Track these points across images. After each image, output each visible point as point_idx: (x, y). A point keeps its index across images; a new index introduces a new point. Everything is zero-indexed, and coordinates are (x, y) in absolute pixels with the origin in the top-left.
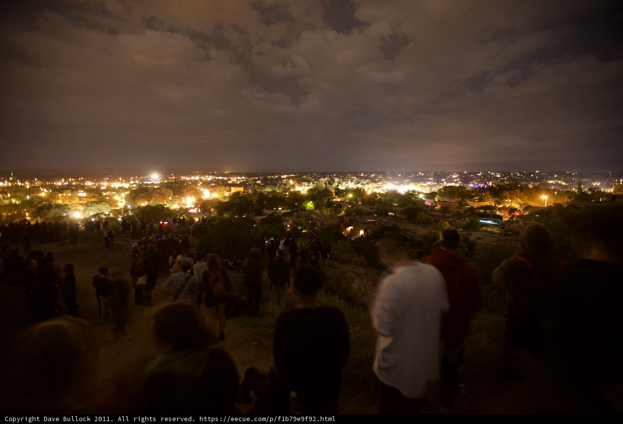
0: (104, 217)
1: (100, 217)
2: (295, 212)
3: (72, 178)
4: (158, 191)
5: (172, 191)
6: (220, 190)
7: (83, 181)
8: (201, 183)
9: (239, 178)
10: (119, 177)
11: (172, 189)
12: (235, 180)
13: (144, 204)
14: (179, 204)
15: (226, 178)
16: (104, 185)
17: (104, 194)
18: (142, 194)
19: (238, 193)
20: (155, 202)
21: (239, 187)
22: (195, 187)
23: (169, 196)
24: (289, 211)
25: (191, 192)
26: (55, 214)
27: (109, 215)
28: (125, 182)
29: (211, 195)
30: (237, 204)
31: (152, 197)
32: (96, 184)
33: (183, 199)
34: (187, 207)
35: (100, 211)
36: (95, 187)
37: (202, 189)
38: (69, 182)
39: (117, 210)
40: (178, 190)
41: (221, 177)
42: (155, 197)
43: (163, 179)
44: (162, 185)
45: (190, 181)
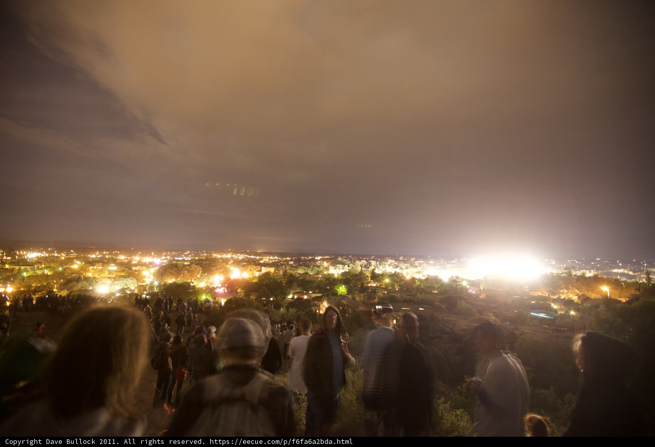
0: (129, 292)
1: (125, 292)
3: (106, 251)
4: (187, 267)
5: (201, 268)
6: (251, 270)
7: (117, 255)
8: (232, 261)
9: (271, 258)
10: (152, 252)
11: (201, 266)
12: (267, 260)
13: (171, 280)
14: (206, 282)
15: (258, 258)
16: (136, 259)
17: (134, 268)
18: (172, 272)
19: (268, 274)
20: (182, 279)
21: (270, 267)
22: (225, 265)
23: (198, 273)
24: (320, 295)
25: (221, 270)
26: (82, 287)
27: (134, 290)
28: (157, 257)
29: (241, 274)
31: (180, 274)
32: (129, 258)
33: (211, 277)
34: (213, 286)
36: (126, 261)
37: (232, 268)
38: (104, 255)
39: (143, 286)
40: (207, 267)
41: (254, 255)
42: (183, 274)
43: (194, 256)
44: (192, 262)
45: (221, 258)
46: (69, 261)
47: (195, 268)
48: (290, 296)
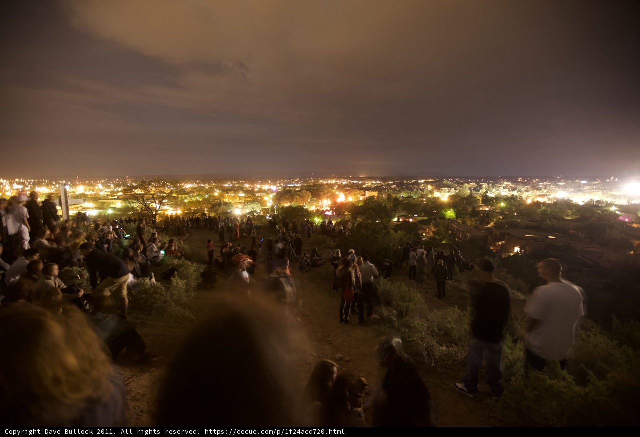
0: (257, 215)
1: (253, 214)
2: (432, 220)
3: (235, 181)
4: (299, 193)
5: (311, 193)
6: (355, 194)
7: (243, 184)
8: (337, 186)
9: (373, 182)
10: (269, 180)
11: (310, 191)
12: (370, 184)
13: (287, 205)
14: (316, 206)
15: (361, 182)
16: (258, 187)
18: (285, 196)
19: (372, 197)
20: (296, 203)
21: (374, 191)
22: (331, 190)
23: (309, 198)
24: (426, 218)
25: (328, 195)
26: (224, 210)
27: (260, 212)
28: (273, 185)
29: (346, 198)
30: (369, 209)
31: (294, 199)
32: (252, 186)
33: (320, 201)
34: (323, 209)
35: (254, 209)
36: (251, 188)
37: (338, 193)
38: (233, 184)
39: (266, 209)
40: (316, 192)
41: (356, 180)
42: (297, 198)
43: (304, 183)
44: (302, 188)
45: (327, 184)
46: (211, 190)
47: (306, 194)
48: (396, 219)
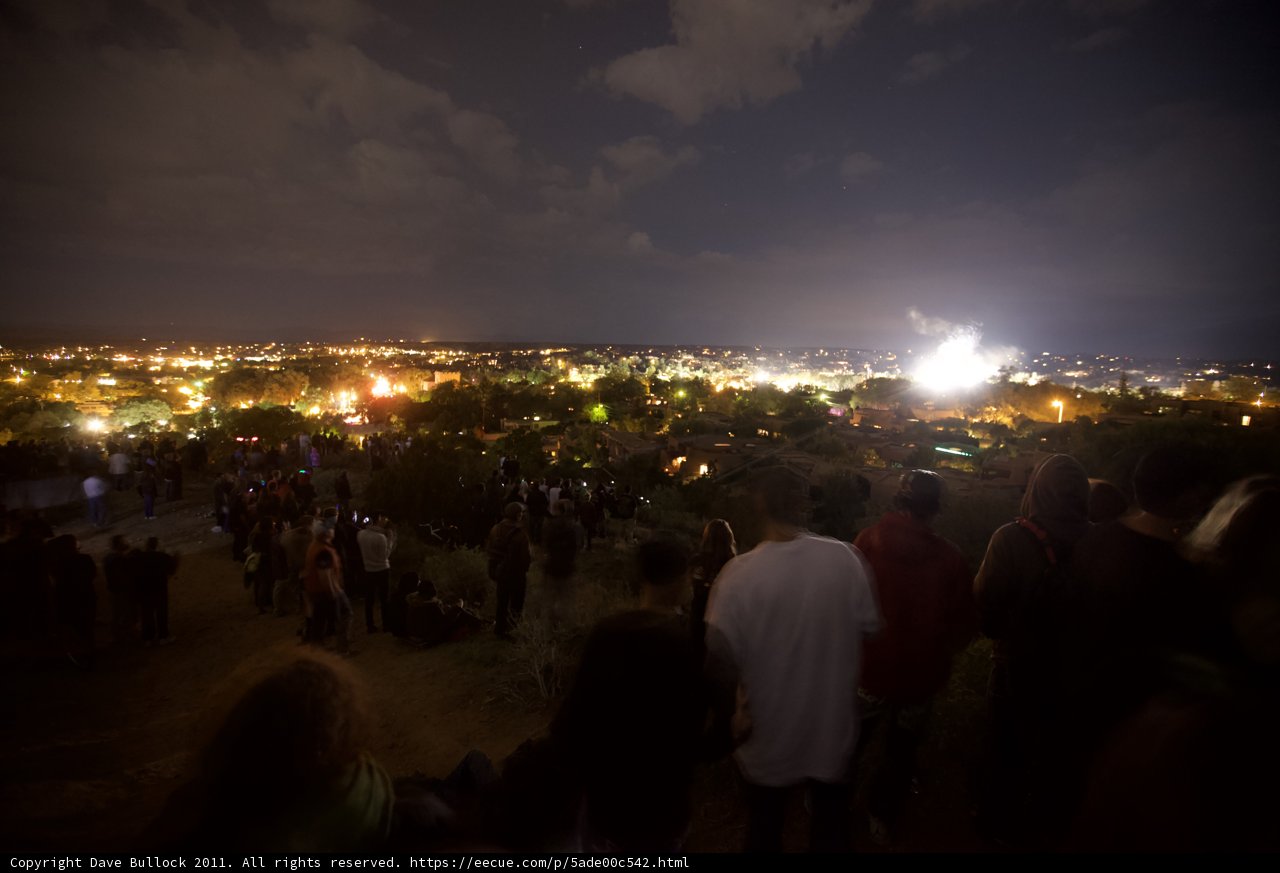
0: (156, 431)
1: (147, 432)
2: (568, 425)
3: (83, 346)
4: (276, 376)
5: (308, 377)
6: (412, 379)
7: (110, 353)
8: (370, 362)
9: (451, 353)
10: (191, 346)
11: (306, 373)
12: (443, 357)
13: (245, 405)
14: (322, 406)
15: (423, 353)
16: (157, 361)
17: (158, 382)
18: (245, 386)
19: (449, 385)
20: (270, 400)
21: (452, 371)
22: (357, 371)
23: (302, 388)
24: (555, 423)
25: (349, 380)
26: (46, 423)
27: (168, 426)
28: (206, 357)
29: (392, 386)
30: (445, 407)
31: (262, 390)
32: (139, 360)
33: (332, 394)
34: (340, 412)
35: (149, 417)
36: (136, 366)
37: (372, 375)
38: (77, 353)
39: (187, 416)
40: (321, 375)
41: (414, 349)
42: (271, 389)
43: (288, 353)
44: (285, 366)
45: (347, 357)
47: (295, 378)
